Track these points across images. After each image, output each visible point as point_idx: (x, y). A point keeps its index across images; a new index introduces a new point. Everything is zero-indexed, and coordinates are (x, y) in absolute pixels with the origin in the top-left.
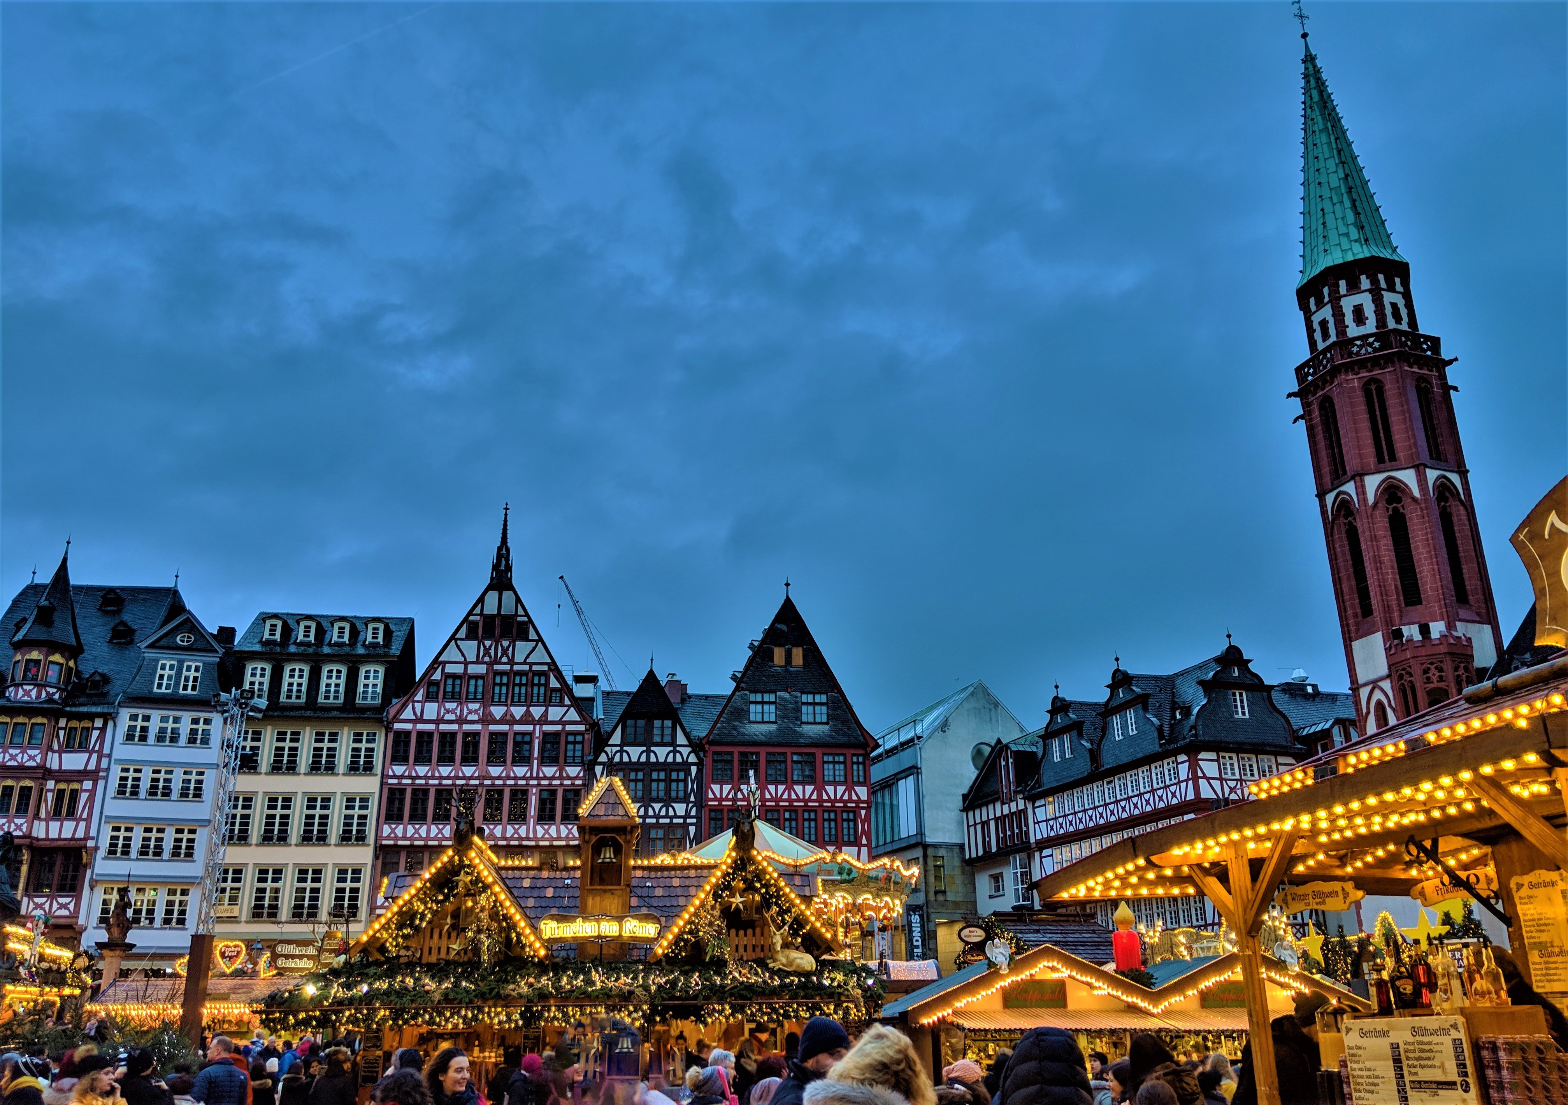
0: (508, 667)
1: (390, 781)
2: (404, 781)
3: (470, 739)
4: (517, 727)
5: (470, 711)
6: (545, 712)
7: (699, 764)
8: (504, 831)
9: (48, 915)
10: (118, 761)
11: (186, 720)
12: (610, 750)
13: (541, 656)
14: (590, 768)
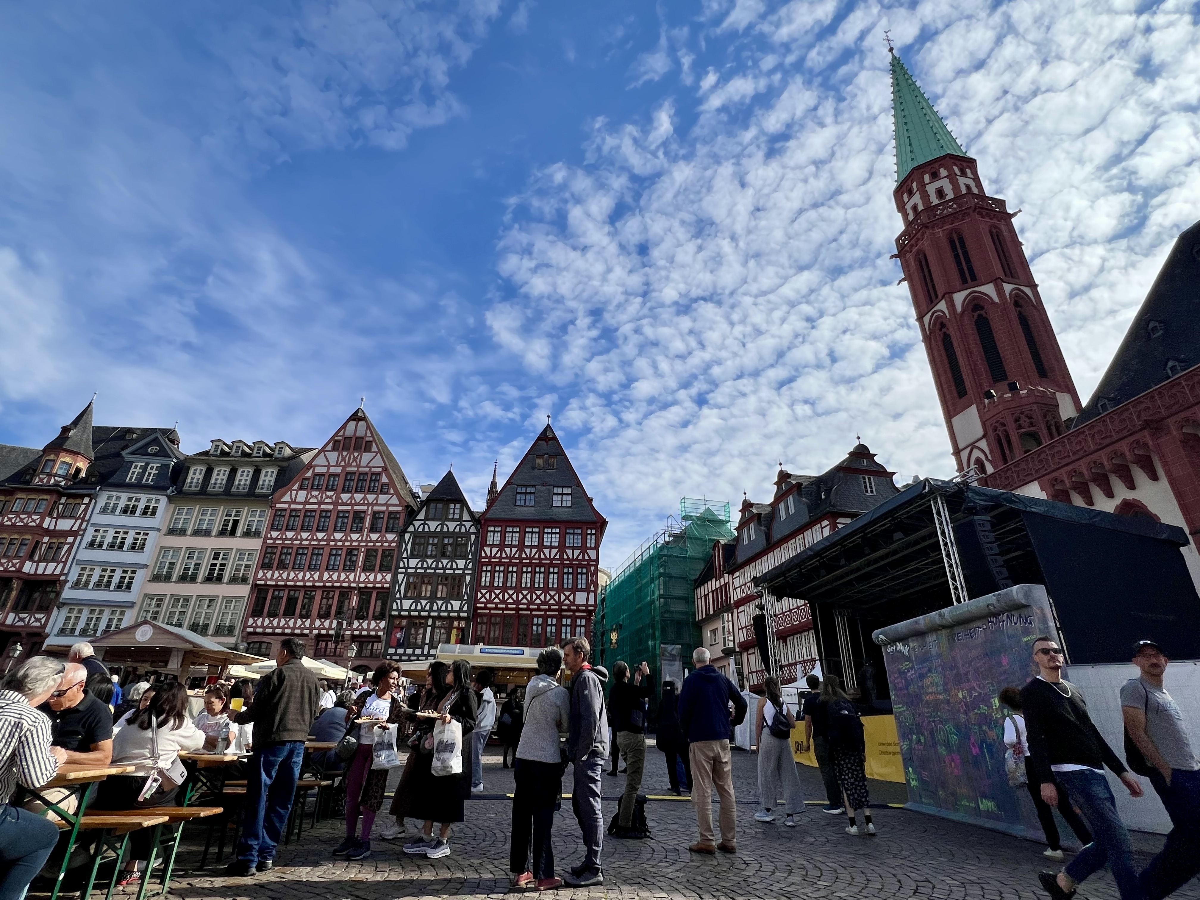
0: (354, 469)
1: (269, 541)
3: (325, 515)
4: (356, 508)
5: (327, 497)
6: (377, 499)
7: (477, 534)
8: (339, 576)
9: (27, 626)
10: (94, 525)
11: (144, 500)
12: (417, 524)
13: (378, 462)
14: (401, 535)
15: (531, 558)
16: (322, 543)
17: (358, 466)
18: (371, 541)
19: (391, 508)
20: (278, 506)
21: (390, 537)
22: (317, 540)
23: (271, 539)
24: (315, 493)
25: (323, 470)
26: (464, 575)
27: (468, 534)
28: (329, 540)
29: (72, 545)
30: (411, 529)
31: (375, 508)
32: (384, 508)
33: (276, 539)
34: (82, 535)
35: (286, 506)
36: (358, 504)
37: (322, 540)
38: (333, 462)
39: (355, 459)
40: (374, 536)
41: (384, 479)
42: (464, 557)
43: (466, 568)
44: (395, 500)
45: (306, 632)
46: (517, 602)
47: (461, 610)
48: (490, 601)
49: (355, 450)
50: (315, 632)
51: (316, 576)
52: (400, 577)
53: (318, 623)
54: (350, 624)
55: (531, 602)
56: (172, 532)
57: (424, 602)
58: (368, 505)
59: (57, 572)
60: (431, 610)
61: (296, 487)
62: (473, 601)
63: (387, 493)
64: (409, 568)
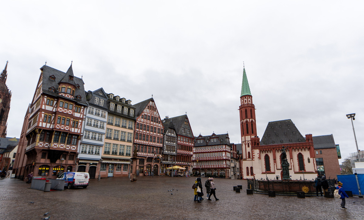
0: (153, 115)
3: (148, 127)
4: (154, 126)
5: (148, 122)
6: (158, 125)
7: (177, 137)
8: (152, 143)
9: (70, 150)
10: (88, 117)
11: (101, 112)
12: (167, 133)
13: (157, 115)
14: (164, 135)
15: (185, 144)
16: (148, 134)
17: (154, 115)
18: (158, 136)
19: (161, 128)
20: (137, 122)
21: (162, 135)
22: (147, 133)
23: (137, 131)
24: (145, 120)
25: (146, 114)
26: (175, 146)
27: (175, 137)
28: (149, 134)
29: (81, 123)
30: (166, 134)
31: (158, 127)
32: (160, 128)
33: (138, 131)
34: (85, 120)
35: (139, 122)
36: (155, 125)
37: (148, 133)
38: (148, 112)
39: (153, 113)
40: (159, 134)
41: (159, 120)
42: (175, 142)
43: (175, 145)
44: (162, 126)
45: (146, 156)
46: (183, 153)
47: (175, 154)
48: (179, 152)
49: (152, 110)
50: (148, 156)
51: (148, 142)
52: (165, 145)
53: (148, 154)
54: (155, 155)
55: (185, 153)
56: (109, 124)
57: (169, 151)
58: (157, 126)
59: (79, 132)
60: (170, 153)
61: (140, 117)
62: (177, 152)
63: (160, 123)
64: (166, 143)
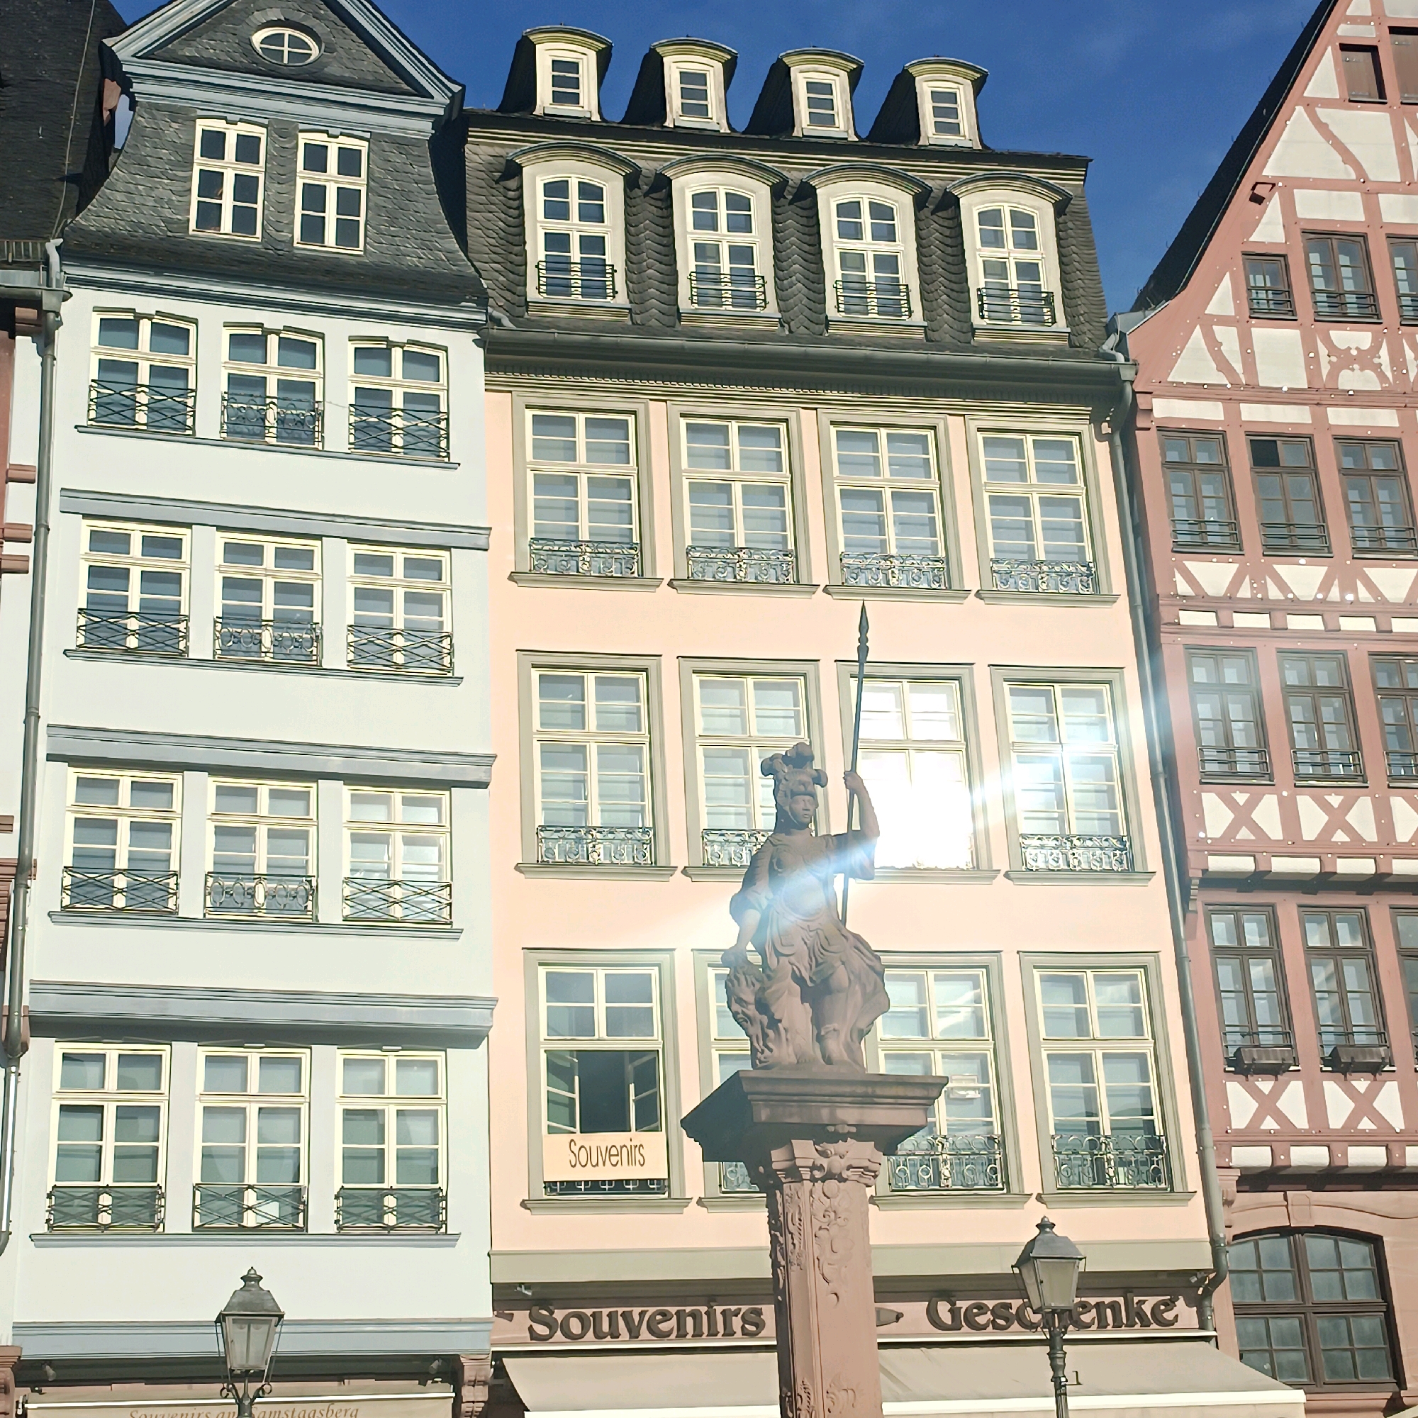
1: (1187, 618)
2: (1241, 621)
10: (90, 501)
20: (1167, 408)
23: (1200, 601)
61: (1223, 303)
